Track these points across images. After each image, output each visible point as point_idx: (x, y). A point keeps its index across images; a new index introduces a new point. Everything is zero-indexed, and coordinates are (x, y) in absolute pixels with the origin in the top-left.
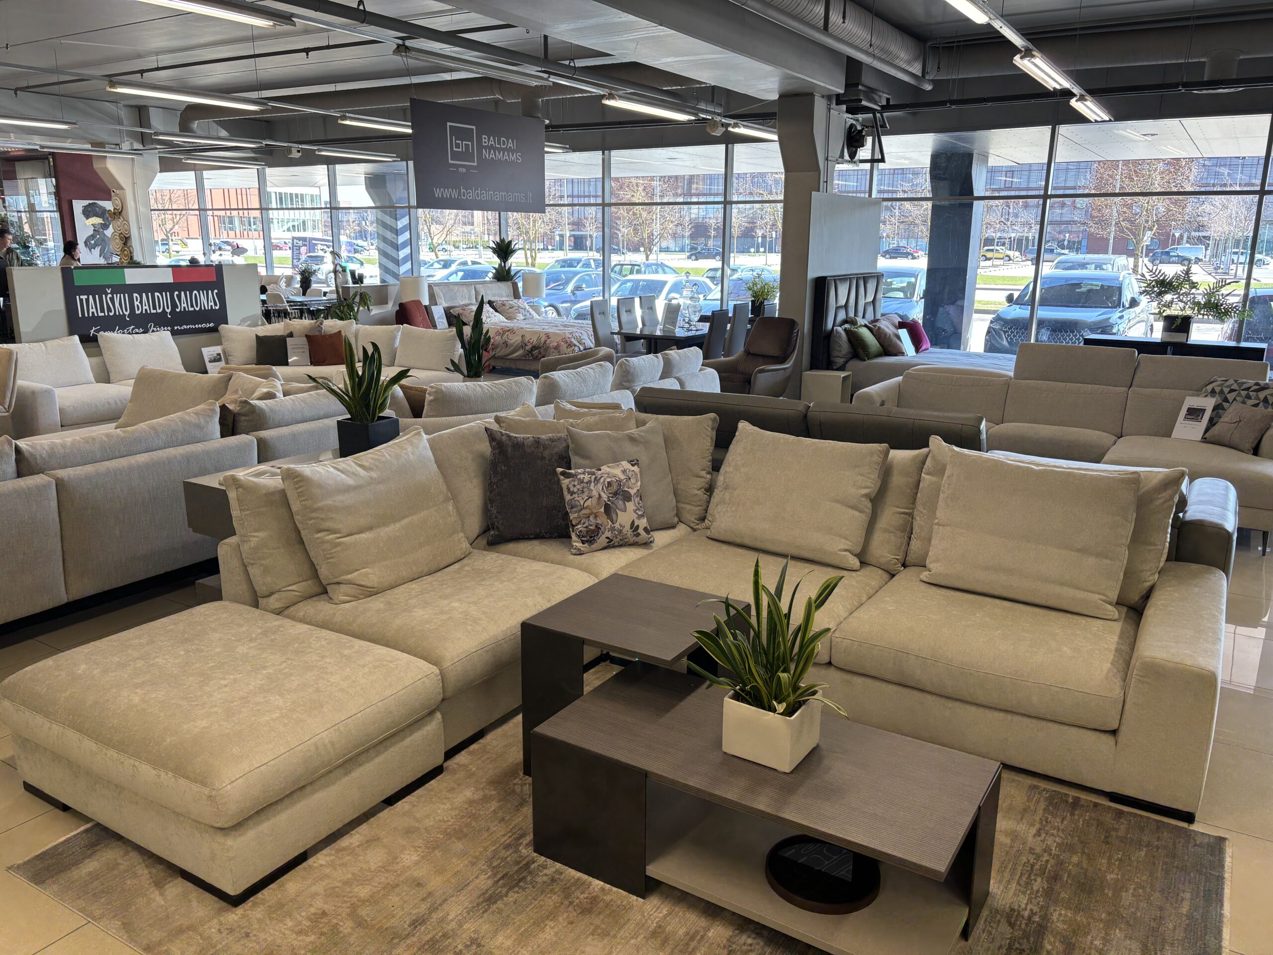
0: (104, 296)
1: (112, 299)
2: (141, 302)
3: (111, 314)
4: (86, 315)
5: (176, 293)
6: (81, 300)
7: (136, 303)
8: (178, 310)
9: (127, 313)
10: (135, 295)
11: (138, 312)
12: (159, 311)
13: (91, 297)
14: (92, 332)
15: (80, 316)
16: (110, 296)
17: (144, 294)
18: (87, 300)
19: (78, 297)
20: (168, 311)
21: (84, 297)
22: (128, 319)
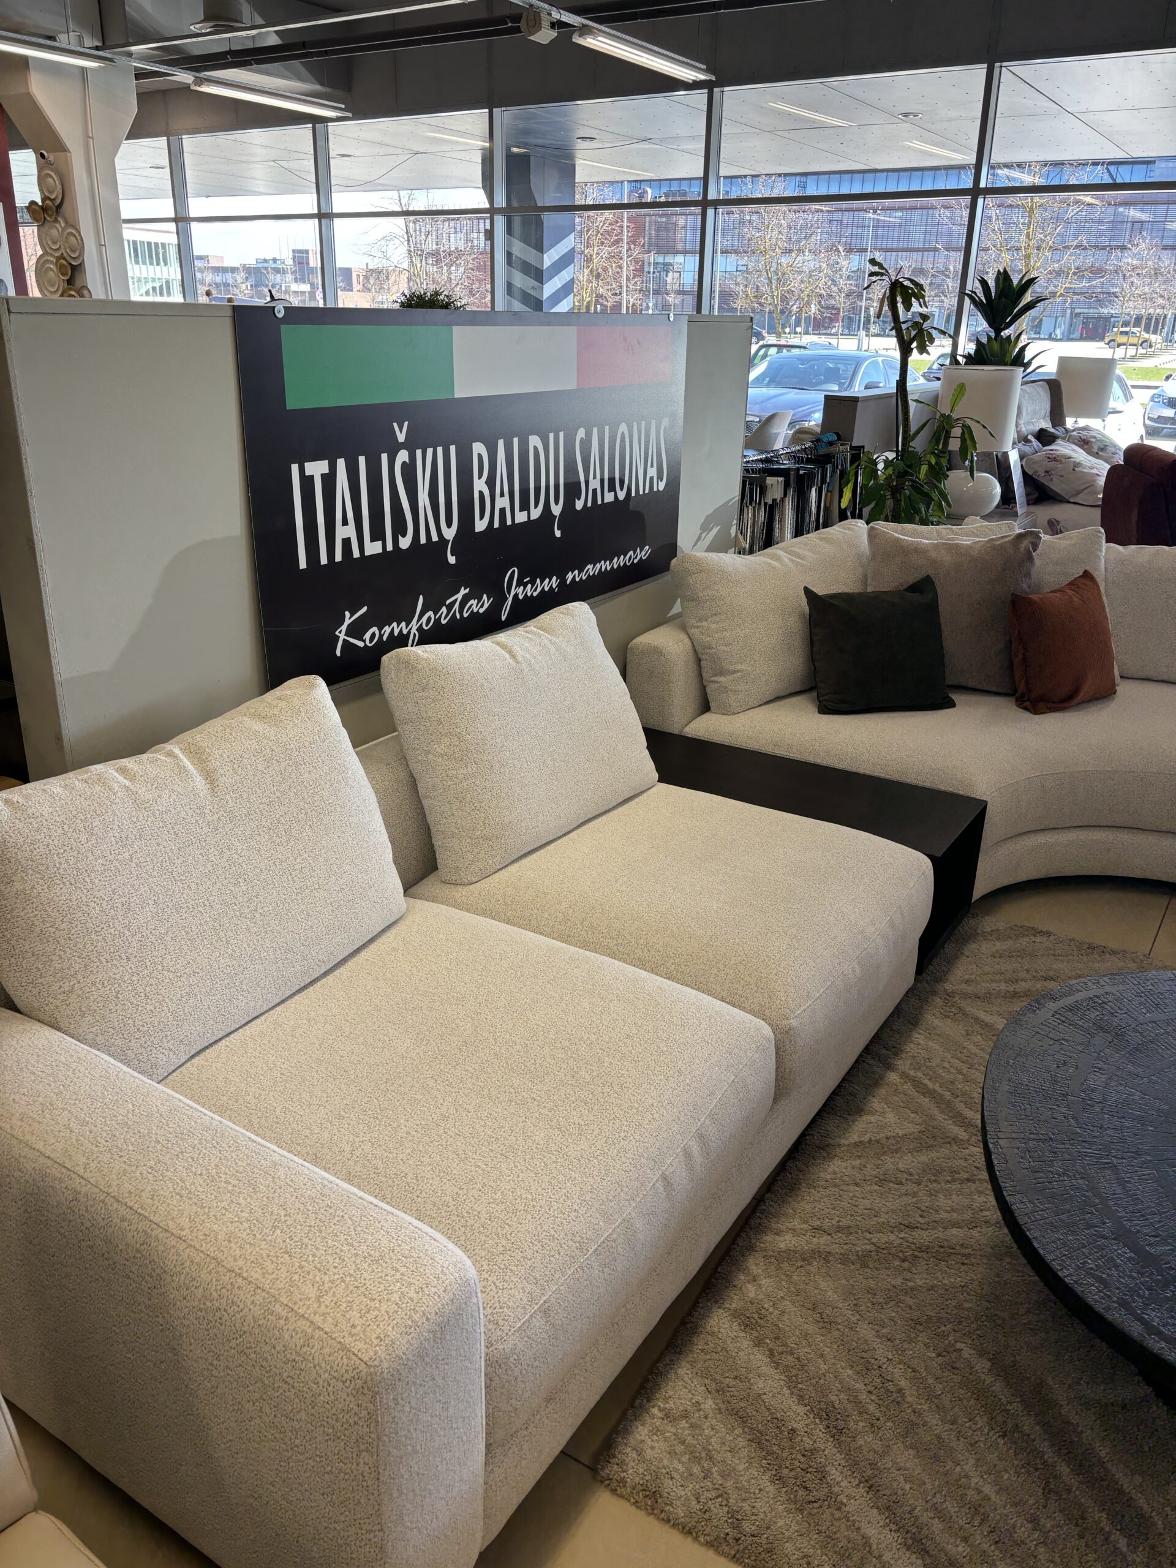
0: (384, 457)
1: (409, 471)
2: (491, 483)
3: (405, 543)
4: (324, 560)
5: (581, 433)
6: (307, 482)
7: (480, 485)
8: (579, 505)
9: (450, 534)
10: (479, 448)
11: (480, 526)
12: (536, 513)
13: (341, 463)
14: (342, 634)
15: (303, 565)
16: (403, 456)
17: (501, 443)
18: (329, 480)
19: (295, 468)
20: (556, 510)
21: (317, 469)
22: (452, 560)
